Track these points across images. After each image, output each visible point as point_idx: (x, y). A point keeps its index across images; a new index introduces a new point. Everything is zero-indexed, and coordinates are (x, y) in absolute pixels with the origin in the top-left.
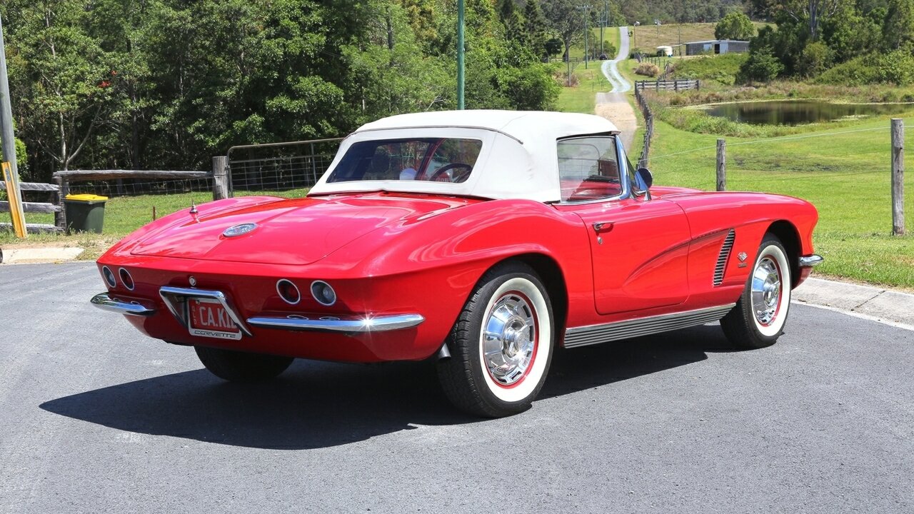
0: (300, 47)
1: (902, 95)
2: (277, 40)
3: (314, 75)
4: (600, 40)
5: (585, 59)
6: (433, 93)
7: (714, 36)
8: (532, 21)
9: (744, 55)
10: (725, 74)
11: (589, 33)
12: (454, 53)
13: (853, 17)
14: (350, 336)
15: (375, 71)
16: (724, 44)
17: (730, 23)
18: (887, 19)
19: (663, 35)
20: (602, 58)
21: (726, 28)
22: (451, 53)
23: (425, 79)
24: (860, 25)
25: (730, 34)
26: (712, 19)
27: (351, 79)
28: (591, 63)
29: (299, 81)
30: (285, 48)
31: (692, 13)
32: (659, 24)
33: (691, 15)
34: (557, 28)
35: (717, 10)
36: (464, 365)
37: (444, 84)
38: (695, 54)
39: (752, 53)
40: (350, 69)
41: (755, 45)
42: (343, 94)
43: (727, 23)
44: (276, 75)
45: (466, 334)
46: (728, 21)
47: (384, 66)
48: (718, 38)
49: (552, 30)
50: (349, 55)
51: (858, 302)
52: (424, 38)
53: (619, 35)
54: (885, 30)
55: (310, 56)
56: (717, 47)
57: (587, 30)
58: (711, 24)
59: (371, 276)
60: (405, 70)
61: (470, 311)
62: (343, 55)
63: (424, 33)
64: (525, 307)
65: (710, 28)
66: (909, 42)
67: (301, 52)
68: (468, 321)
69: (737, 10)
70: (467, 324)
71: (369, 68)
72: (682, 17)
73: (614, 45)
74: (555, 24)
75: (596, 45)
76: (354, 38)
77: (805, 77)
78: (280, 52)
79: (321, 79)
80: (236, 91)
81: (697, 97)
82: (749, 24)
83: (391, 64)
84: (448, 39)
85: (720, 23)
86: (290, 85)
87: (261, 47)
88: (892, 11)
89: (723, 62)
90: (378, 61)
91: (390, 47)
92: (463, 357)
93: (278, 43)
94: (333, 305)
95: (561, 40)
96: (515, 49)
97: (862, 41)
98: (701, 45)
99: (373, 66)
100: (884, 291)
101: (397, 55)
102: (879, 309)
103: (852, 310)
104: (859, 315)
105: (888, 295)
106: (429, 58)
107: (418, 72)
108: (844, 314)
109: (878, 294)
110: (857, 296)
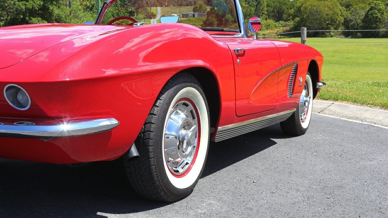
0: (32, 6)
1: (262, 34)
2: (22, 2)
3: (38, 17)
4: (150, 11)
5: (144, 18)
7: (192, 11)
8: (123, 4)
9: (205, 18)
10: (197, 25)
11: (146, 9)
12: (95, 12)
13: (244, 5)
14: (45, 140)
15: (64, 16)
16: (196, 14)
17: (198, 6)
18: (257, 6)
19: (173, 11)
20: (151, 18)
21: (197, 8)
22: (94, 11)
24: (247, 8)
25: (198, 10)
26: (191, 5)
27: (53, 19)
28: (146, 20)
29: (31, 20)
30: (26, 6)
31: (184, 3)
32: (172, 7)
33: (184, 4)
34: (133, 6)
35: (193, 2)
36: (149, 161)
38: (186, 18)
39: (208, 17)
40: (53, 15)
41: (209, 14)
43: (197, 6)
44: (22, 16)
45: (152, 134)
46: (198, 5)
47: (67, 15)
48: (194, 11)
49: (131, 7)
50: (53, 9)
51: (320, 108)
52: (84, 5)
53: (157, 10)
54: (256, 10)
55: (36, 9)
56: (194, 15)
57: (145, 7)
58: (191, 7)
59: (68, 79)
60: (76, 17)
61: (155, 115)
62: (50, 10)
63: (84, 3)
64: (191, 111)
65: (191, 8)
66: (264, 15)
67: (33, 8)
68: (153, 124)
69: (200, 2)
70: (153, 126)
71: (61, 15)
72: (180, 4)
73: (155, 14)
74: (132, 5)
75: (148, 13)
76: (54, 2)
77: (226, 27)
78: (24, 7)
79: (41, 19)
80: (5, 23)
82: (205, 7)
83: (70, 14)
84: (93, 6)
85: (195, 6)
86: (28, 21)
87: (16, 5)
88: (258, 4)
89: (196, 20)
90: (65, 12)
91: (70, 7)
92: (149, 155)
93: (23, 4)
94: (29, 109)
95: (135, 11)
96: (119, 11)
97: (247, 14)
98: (188, 14)
99: (63, 14)
100: (333, 103)
101: (72, 10)
102: (334, 112)
103: (319, 113)
104: (324, 115)
105: (336, 105)
106: (86, 12)
107: (81, 17)
108: (316, 114)
109: (330, 104)
110: (318, 105)
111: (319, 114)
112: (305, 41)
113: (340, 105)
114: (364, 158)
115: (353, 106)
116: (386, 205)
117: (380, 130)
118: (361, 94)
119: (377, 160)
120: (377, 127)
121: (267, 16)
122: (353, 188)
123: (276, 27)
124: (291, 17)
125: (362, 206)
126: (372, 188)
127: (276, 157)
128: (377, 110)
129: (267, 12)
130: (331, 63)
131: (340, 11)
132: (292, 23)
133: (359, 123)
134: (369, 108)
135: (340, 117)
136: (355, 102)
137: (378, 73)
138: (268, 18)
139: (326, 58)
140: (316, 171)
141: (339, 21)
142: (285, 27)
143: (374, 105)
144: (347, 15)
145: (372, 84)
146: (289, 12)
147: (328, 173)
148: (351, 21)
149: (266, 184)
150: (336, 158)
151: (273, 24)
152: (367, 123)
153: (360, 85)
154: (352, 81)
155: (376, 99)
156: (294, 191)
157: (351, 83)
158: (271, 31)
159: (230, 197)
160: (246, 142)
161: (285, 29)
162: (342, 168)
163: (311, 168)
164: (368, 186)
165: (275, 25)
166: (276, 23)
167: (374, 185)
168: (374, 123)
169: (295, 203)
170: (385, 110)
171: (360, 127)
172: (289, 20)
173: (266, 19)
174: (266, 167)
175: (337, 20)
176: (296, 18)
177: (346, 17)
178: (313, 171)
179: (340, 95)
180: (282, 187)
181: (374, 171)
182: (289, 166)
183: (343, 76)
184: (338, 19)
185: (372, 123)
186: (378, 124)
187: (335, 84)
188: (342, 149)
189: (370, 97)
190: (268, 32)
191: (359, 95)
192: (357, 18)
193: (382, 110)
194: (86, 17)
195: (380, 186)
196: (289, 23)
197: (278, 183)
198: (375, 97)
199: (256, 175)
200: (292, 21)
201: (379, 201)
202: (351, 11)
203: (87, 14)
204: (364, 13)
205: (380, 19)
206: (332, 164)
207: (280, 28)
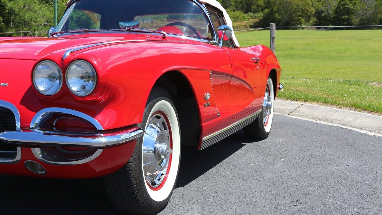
6: (43, 20)
12: (52, 4)
15: (17, 9)
22: (50, 4)
23: (39, 14)
27: (6, 13)
37: (48, 16)
40: (6, 9)
42: (2, 19)
47: (21, 7)
50: (5, 2)
51: (290, 110)
60: (30, 10)
62: (2, 2)
66: (232, 6)
81: (152, 26)
83: (24, 7)
90: (18, 5)
99: (15, 7)
100: (303, 104)
101: (26, 3)
102: (304, 114)
103: (288, 114)
104: (293, 117)
105: (306, 106)
106: (41, 5)
107: (36, 10)
108: (285, 116)
109: (300, 106)
110: (288, 107)
111: (288, 116)
112: (275, 37)
113: (310, 106)
114: (331, 163)
115: (322, 106)
116: (350, 211)
117: (349, 132)
118: (331, 94)
119: (344, 165)
120: (346, 129)
121: (235, 7)
122: (320, 194)
123: (244, 18)
124: (260, 8)
125: (327, 213)
126: (337, 194)
127: (244, 164)
128: (346, 111)
129: (235, 3)
130: (302, 57)
131: (311, 1)
132: (261, 14)
133: (328, 125)
134: (338, 109)
135: (310, 119)
136: (325, 102)
137: (351, 67)
138: (236, 9)
139: (298, 51)
140: (284, 178)
141: (310, 13)
142: (254, 18)
143: (344, 105)
144: (319, 6)
145: (343, 82)
146: (258, 3)
147: (296, 179)
148: (323, 12)
149: (235, 193)
150: (304, 164)
151: (241, 16)
152: (336, 125)
153: (331, 83)
154: (322, 79)
155: (346, 99)
156: (262, 199)
157: (322, 80)
158: (240, 23)
159: (199, 208)
160: (215, 149)
161: (254, 21)
162: (309, 174)
163: (279, 174)
164: (334, 192)
165: (243, 17)
166: (245, 15)
167: (340, 191)
168: (343, 124)
169: (263, 212)
170: (354, 111)
171: (329, 130)
172: (259, 11)
173: (234, 11)
174: (235, 174)
175: (308, 11)
176: (265, 10)
177: (317, 8)
178: (281, 178)
179: (310, 95)
180: (250, 195)
181: (340, 177)
182: (257, 173)
183: (315, 71)
184: (310, 10)
185: (341, 125)
186: (348, 126)
187: (306, 82)
188: (310, 154)
189: (340, 97)
190: (237, 24)
191: (329, 95)
192: (329, 8)
193: (351, 111)
194: (41, 10)
195: (345, 192)
196: (258, 14)
197: (246, 191)
198: (345, 96)
199: (225, 184)
200: (261, 12)
201: (343, 207)
202: (322, 2)
203: (43, 7)
204: (336, 4)
205: (352, 10)
206: (300, 170)
207: (249, 20)
